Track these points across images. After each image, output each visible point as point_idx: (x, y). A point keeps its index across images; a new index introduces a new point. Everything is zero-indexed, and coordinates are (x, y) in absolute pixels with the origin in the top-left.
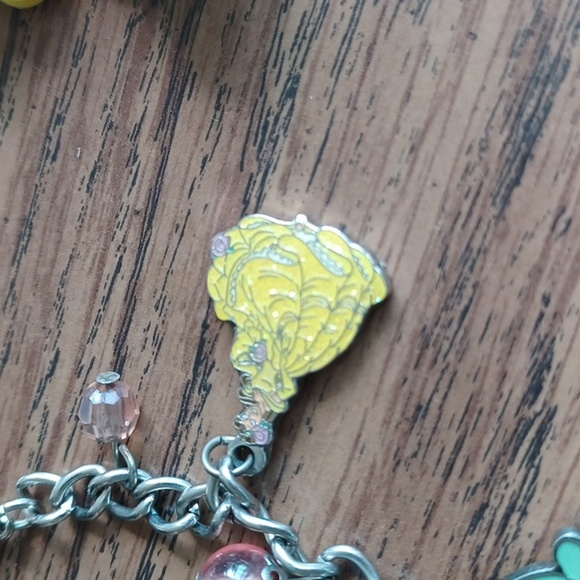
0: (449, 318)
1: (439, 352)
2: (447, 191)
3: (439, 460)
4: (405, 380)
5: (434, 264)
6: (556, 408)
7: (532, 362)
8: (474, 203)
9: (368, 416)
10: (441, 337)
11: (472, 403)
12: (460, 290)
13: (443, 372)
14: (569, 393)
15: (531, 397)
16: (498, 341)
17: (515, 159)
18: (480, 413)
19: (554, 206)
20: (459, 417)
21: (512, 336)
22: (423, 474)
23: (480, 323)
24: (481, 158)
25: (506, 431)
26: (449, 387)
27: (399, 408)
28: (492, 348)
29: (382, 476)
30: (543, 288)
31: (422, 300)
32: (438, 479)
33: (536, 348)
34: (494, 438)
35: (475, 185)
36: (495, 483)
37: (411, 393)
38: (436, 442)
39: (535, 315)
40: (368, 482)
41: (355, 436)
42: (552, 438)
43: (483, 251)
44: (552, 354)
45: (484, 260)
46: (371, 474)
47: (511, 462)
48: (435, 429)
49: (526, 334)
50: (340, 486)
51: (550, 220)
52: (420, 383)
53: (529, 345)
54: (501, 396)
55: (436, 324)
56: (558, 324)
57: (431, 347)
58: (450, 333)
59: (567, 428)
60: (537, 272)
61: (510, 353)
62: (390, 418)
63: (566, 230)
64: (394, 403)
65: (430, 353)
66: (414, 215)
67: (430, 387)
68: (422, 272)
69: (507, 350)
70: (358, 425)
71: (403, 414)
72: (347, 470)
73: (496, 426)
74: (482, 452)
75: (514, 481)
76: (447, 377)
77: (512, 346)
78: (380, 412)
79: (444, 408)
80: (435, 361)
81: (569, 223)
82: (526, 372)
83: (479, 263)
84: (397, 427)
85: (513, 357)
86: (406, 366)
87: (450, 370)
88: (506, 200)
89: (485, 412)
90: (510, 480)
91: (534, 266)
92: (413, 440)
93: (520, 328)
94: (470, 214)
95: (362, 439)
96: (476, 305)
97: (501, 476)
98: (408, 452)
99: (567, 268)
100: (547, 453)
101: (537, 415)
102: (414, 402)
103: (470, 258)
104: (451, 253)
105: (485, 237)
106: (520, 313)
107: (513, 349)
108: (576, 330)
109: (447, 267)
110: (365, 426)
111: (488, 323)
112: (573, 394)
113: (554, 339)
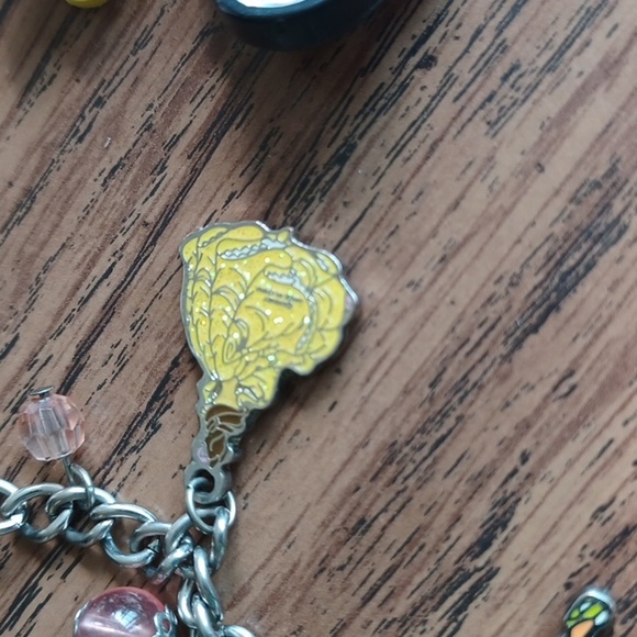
0: (423, 441)
1: (400, 473)
2: (463, 313)
3: (364, 582)
4: (358, 489)
5: (426, 381)
6: (498, 569)
7: (490, 515)
8: (485, 335)
9: (308, 513)
10: (408, 458)
11: (416, 536)
12: (443, 417)
13: (398, 493)
14: (516, 559)
15: (477, 549)
16: (463, 482)
17: (540, 306)
18: (421, 548)
19: (564, 366)
20: (399, 545)
21: (478, 482)
22: (344, 590)
23: (451, 458)
24: (507, 293)
25: (441, 575)
26: (399, 511)
27: (342, 514)
28: (455, 487)
29: (302, 578)
30: (525, 444)
31: (401, 413)
32: (357, 600)
33: (499, 502)
34: (427, 578)
35: (493, 317)
36: (412, 624)
37: (359, 504)
38: (368, 562)
39: (508, 469)
40: (286, 579)
41: (288, 528)
42: (485, 599)
43: (478, 386)
44: (512, 514)
45: (477, 395)
46: (292, 572)
47: (435, 609)
48: (371, 548)
49: (494, 485)
50: (256, 573)
51: (555, 379)
52: (371, 496)
53: (492, 497)
54: (448, 538)
55: (408, 443)
56: (528, 487)
57: (394, 464)
58: (418, 457)
59: (503, 594)
60: (525, 426)
61: (471, 498)
62: (330, 522)
63: (567, 395)
64: (339, 507)
65: (391, 470)
66: (422, 326)
67: (380, 504)
68: (411, 386)
69: (469, 494)
70: (296, 517)
71: (344, 522)
72: (268, 560)
73: (433, 567)
74: (410, 588)
75: (432, 629)
76: (400, 500)
77: (475, 492)
78: (321, 513)
79: (387, 531)
80: (394, 480)
81: (573, 388)
82: (480, 524)
83: (470, 398)
84: (333, 533)
85: (472, 503)
86: (364, 475)
87: (406, 494)
88: (518, 344)
89: (426, 549)
90: (428, 627)
91: (524, 420)
92: (345, 552)
93: (489, 476)
94: (478, 344)
95: (294, 534)
96: (454, 438)
97: (421, 619)
98: (336, 563)
99: (556, 433)
100: (475, 612)
101: (477, 570)
102: (359, 513)
103: (463, 389)
104: (446, 377)
105: (485, 373)
106: (494, 462)
107: (476, 495)
108: (544, 498)
109: (437, 389)
110: (302, 522)
111: (459, 461)
112: (520, 562)
113: (519, 500)
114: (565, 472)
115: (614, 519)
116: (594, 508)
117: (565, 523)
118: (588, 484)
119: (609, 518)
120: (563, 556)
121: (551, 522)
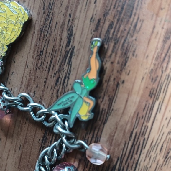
0: (46, 24)
1: (45, 35)
3: (47, 66)
4: (37, 44)
5: (42, 9)
6: (74, 46)
7: (68, 34)
9: (29, 56)
10: (45, 30)
11: (54, 48)
12: (49, 16)
13: (46, 40)
14: (77, 42)
15: (68, 44)
16: (59, 29)
18: (56, 51)
20: (51, 53)
21: (62, 28)
22: (43, 71)
23: (54, 25)
25: (63, 55)
26: (48, 45)
27: (36, 52)
28: (58, 32)
29: (33, 73)
30: (69, 13)
31: (39, 20)
32: (47, 71)
33: (68, 30)
34: (60, 58)
36: (61, 71)
37: (39, 48)
38: (46, 61)
39: (67, 20)
40: (30, 75)
41: (26, 62)
42: (74, 56)
43: (54, 4)
44: (72, 31)
45: (54, 6)
46: (30, 72)
47: (64, 64)
48: (45, 57)
49: (66, 26)
50: (23, 77)
52: (41, 44)
53: (67, 29)
54: (61, 45)
55: (43, 27)
56: (73, 22)
57: (43, 33)
58: (47, 29)
59: (78, 52)
61: (62, 32)
62: (34, 56)
64: (34, 51)
65: (42, 35)
67: (43, 45)
68: (39, 12)
69: (61, 32)
70: (26, 59)
71: (37, 54)
72: (24, 72)
73: (60, 54)
74: (57, 62)
75: (65, 69)
76: (47, 42)
77: (62, 31)
78: (31, 55)
79: (47, 51)
80: (44, 38)
82: (66, 37)
83: (53, 7)
84: (36, 58)
85: (63, 33)
86: (37, 40)
87: (48, 39)
89: (57, 51)
90: (64, 69)
91: (67, 6)
92: (40, 61)
93: (64, 25)
95: (27, 63)
96: (53, 20)
97: (62, 68)
98: (39, 65)
99: (74, 5)
100: (73, 60)
101: (70, 49)
102: (39, 50)
103: (50, 6)
104: (46, 5)
106: (64, 20)
107: (63, 31)
108: (78, 23)
109: (45, 10)
110: (28, 59)
111: (56, 25)
112: (78, 42)
113: (73, 27)
114: (80, 14)
115: (95, 19)
116: (90, 19)
117: (85, 27)
118: (86, 14)
119: (94, 20)
120: (87, 35)
121: (82, 28)
